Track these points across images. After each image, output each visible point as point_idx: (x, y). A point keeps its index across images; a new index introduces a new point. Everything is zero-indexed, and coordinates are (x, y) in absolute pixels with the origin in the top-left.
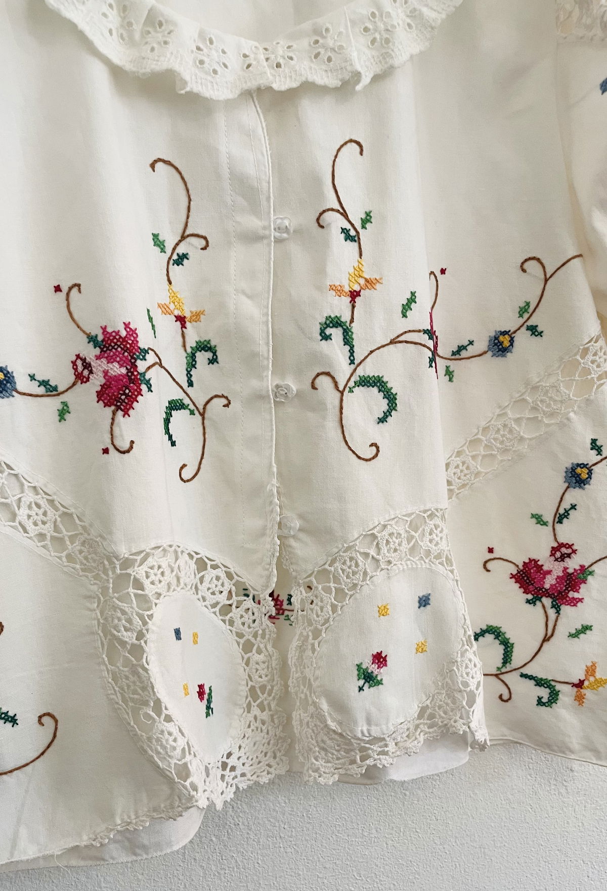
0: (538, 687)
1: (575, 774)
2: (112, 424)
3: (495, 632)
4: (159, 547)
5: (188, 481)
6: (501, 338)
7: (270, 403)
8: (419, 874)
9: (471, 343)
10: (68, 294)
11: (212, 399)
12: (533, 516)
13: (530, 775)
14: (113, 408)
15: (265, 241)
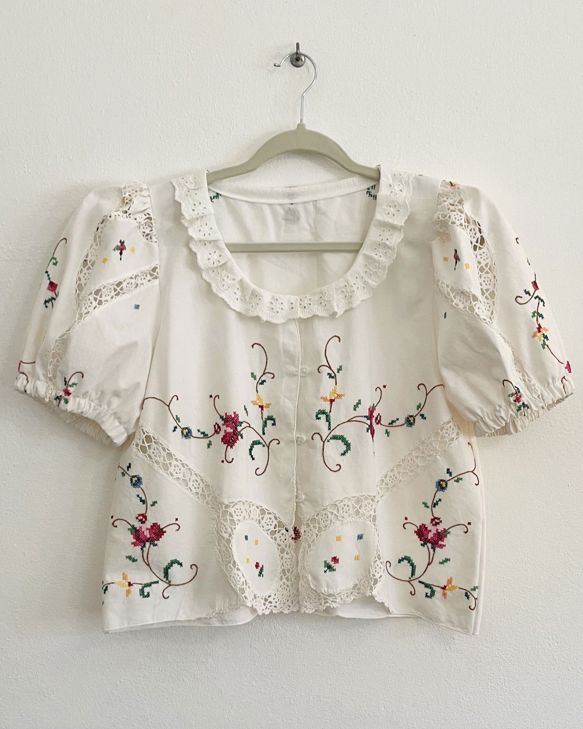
0: (426, 588)
1: (456, 641)
2: (226, 451)
3: (407, 559)
4: (241, 501)
5: (259, 475)
6: (410, 419)
7: (294, 444)
8: (366, 677)
9: (398, 419)
10: (214, 399)
11: (272, 440)
12: (423, 503)
13: (429, 637)
14: (227, 445)
15: (297, 377)
